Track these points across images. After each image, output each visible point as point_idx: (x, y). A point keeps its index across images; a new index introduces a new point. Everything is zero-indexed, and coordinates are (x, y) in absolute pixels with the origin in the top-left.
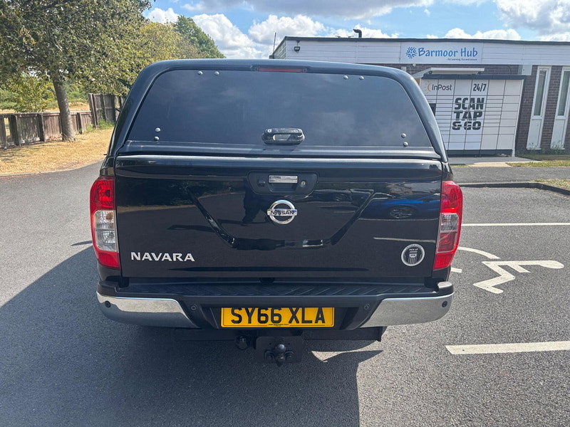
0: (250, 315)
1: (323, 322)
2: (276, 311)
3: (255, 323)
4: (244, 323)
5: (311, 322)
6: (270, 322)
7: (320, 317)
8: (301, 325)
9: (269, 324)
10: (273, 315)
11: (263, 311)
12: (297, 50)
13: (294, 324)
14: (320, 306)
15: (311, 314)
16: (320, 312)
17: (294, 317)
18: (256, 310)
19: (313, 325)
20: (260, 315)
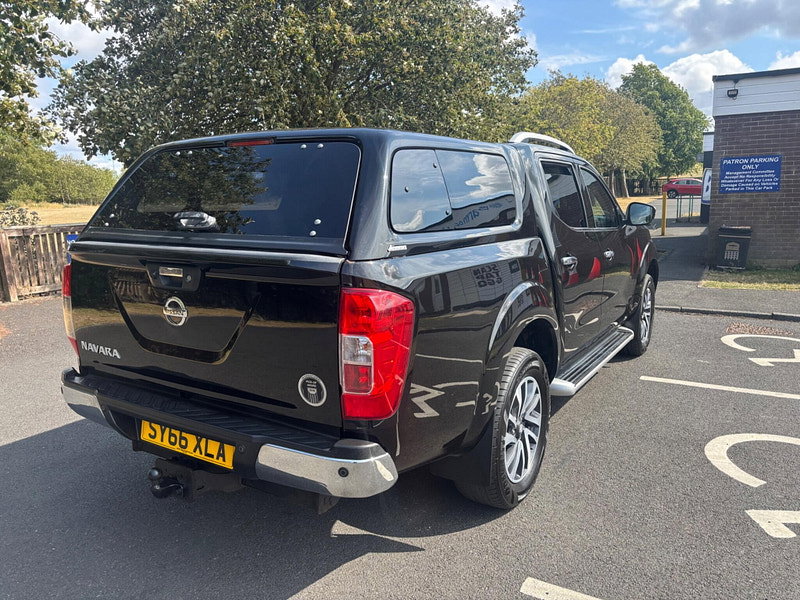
0: (163, 432)
1: (224, 460)
2: (184, 434)
3: (166, 444)
4: (157, 441)
5: (212, 456)
6: (177, 445)
7: (221, 454)
8: (202, 457)
9: (176, 448)
10: (182, 438)
11: (173, 431)
12: (733, 95)
13: (197, 455)
14: (222, 442)
15: (214, 447)
16: (221, 448)
17: (198, 446)
18: (168, 429)
19: (214, 461)
20: (171, 435)
